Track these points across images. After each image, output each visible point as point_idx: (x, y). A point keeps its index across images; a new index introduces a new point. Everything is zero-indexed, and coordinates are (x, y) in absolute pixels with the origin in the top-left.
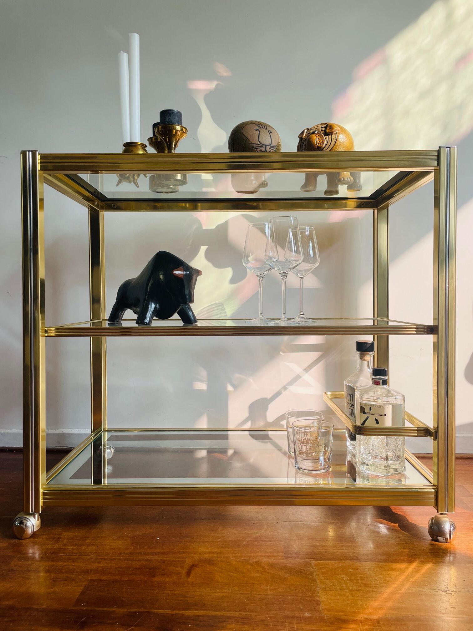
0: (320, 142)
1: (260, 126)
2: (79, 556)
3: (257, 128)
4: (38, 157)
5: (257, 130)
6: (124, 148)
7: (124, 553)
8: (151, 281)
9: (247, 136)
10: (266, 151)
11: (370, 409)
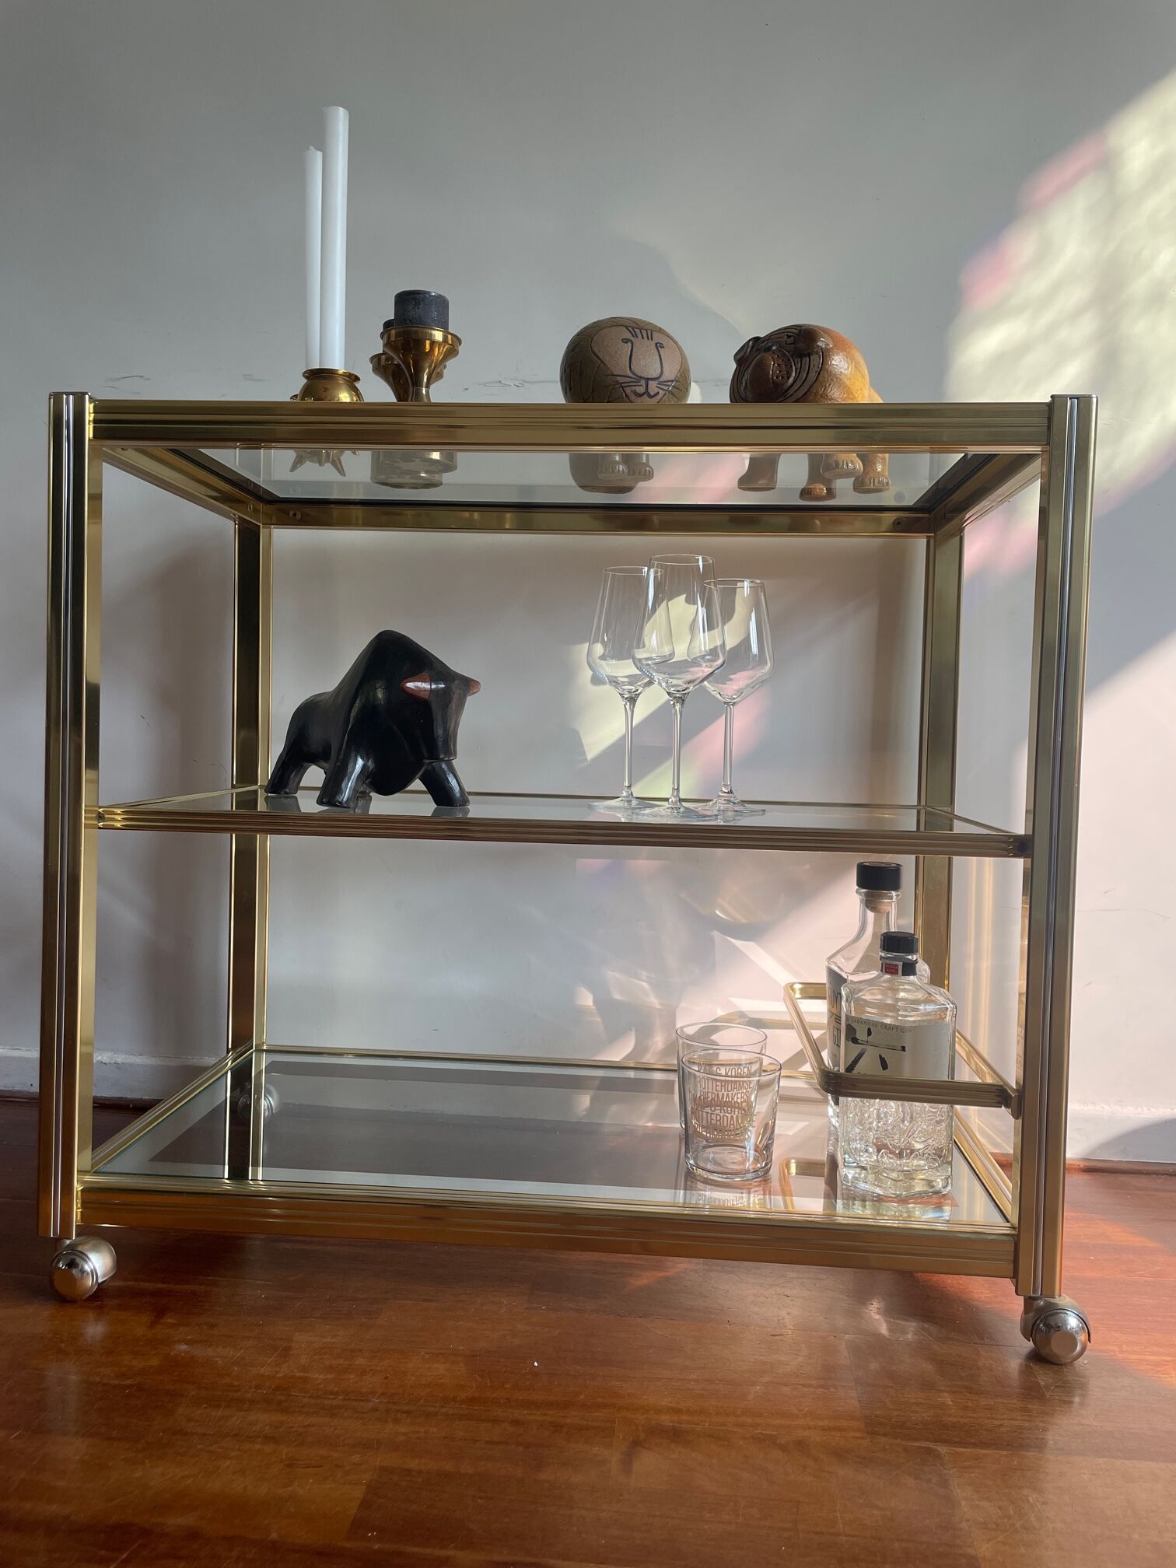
0: (780, 372)
1: (637, 330)
2: (344, 1399)
3: (628, 336)
4: (89, 407)
5: (626, 341)
6: (305, 381)
7: (454, 1399)
8: (358, 701)
9: (601, 357)
10: (647, 392)
11: (869, 1032)
